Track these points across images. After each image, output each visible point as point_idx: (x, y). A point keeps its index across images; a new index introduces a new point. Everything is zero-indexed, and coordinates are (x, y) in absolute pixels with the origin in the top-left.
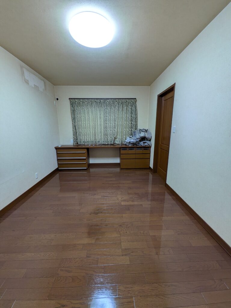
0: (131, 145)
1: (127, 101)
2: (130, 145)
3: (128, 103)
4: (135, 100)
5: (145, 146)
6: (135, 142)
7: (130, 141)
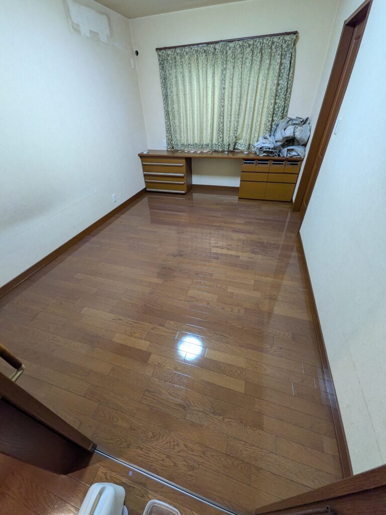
0: (264, 154)
1: (273, 43)
2: (262, 155)
3: (276, 48)
4: (294, 37)
5: (291, 157)
6: (272, 149)
7: (263, 145)
